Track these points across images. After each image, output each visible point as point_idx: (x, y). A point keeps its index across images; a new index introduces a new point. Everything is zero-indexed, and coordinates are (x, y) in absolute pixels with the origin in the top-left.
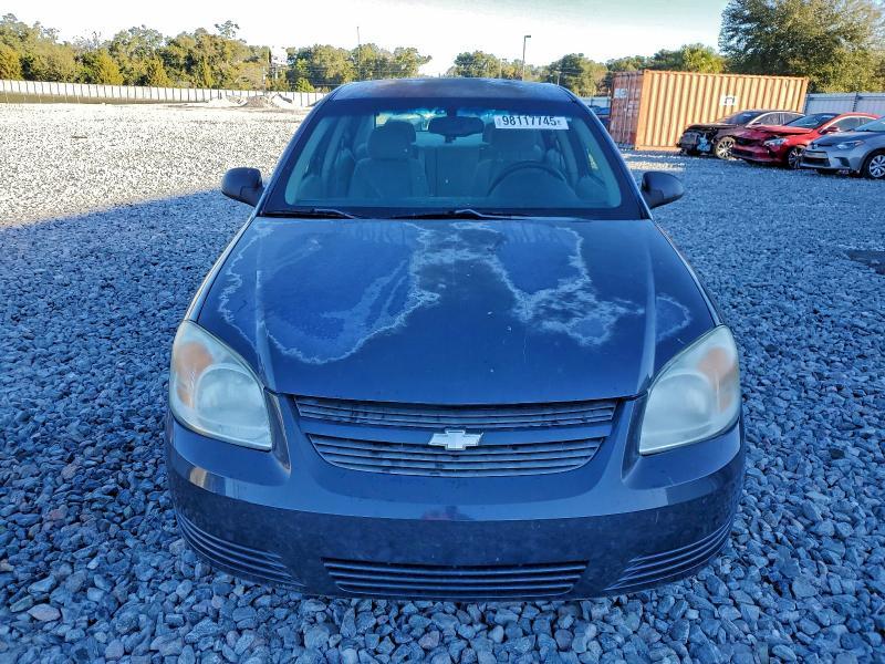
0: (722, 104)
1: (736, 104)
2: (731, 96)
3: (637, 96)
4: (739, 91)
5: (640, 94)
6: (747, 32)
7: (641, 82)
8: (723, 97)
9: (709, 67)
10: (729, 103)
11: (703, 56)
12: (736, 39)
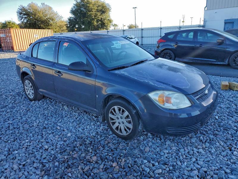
0: (35, 37)
1: (38, 37)
2: (36, 35)
3: (10, 36)
4: (38, 33)
5: (11, 35)
6: (25, 18)
7: (10, 32)
8: (34, 35)
9: (15, 27)
10: (36, 37)
11: (12, 24)
12: (23, 20)
